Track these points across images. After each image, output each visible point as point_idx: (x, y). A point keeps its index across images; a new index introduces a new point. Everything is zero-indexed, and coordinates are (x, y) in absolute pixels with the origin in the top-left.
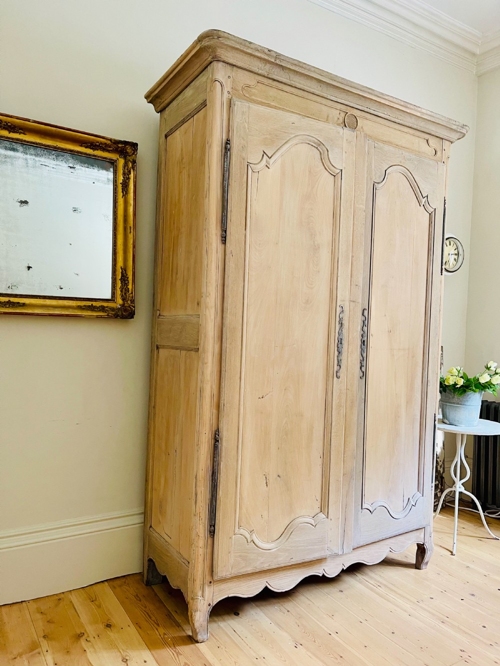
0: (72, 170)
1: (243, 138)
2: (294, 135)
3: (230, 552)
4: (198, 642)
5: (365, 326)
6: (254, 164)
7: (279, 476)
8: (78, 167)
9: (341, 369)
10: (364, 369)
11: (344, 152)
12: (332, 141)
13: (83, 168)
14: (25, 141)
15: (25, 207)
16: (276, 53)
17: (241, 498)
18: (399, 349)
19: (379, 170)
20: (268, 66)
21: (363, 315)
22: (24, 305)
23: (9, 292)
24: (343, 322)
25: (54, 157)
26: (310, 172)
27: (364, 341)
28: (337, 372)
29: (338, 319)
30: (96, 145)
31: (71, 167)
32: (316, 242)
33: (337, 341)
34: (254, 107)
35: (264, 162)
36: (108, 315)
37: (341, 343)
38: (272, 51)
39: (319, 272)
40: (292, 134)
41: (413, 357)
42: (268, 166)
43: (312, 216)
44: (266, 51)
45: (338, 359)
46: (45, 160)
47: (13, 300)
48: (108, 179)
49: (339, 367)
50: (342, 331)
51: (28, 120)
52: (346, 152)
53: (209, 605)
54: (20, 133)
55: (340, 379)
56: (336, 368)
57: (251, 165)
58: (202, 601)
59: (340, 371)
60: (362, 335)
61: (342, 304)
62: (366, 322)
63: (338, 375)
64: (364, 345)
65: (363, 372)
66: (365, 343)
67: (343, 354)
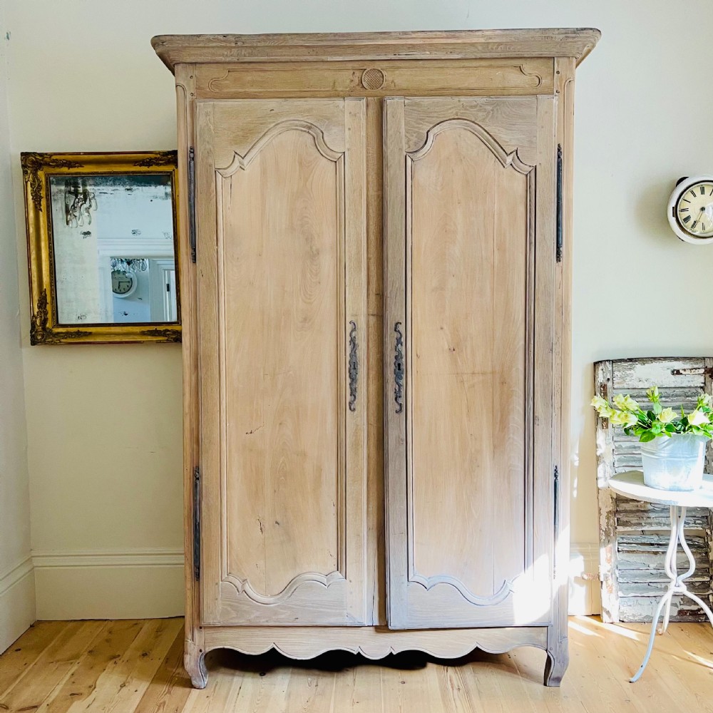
0: (129, 192)
1: (208, 142)
2: (274, 124)
3: (217, 599)
4: (195, 688)
5: (399, 345)
6: (224, 169)
7: (277, 523)
8: (134, 187)
9: (357, 400)
10: (402, 401)
11: (347, 130)
12: (328, 119)
13: (140, 188)
14: (83, 173)
15: (88, 237)
16: (234, 35)
17: (229, 543)
18: (473, 373)
19: (415, 135)
20: (235, 51)
21: (395, 330)
22: (90, 333)
23: (80, 322)
24: (356, 342)
25: (111, 182)
26: (300, 164)
27: (399, 365)
28: (350, 403)
29: (348, 339)
30: (147, 162)
31: (128, 190)
32: (314, 248)
33: (348, 366)
34: (220, 103)
35: (236, 164)
36: (167, 340)
37: (355, 368)
38: (228, 35)
39: (320, 283)
40: (270, 123)
41: (503, 383)
42: (243, 167)
43: (306, 217)
44: (222, 38)
45: (351, 388)
46: (104, 188)
47: (81, 329)
48: (166, 194)
49: (353, 397)
50: (355, 352)
51: (79, 154)
52: (349, 129)
53: (201, 651)
54: (78, 167)
55: (356, 412)
56: (349, 398)
57: (220, 171)
58: (192, 646)
59: (355, 402)
60: (396, 357)
61: (354, 319)
62: (403, 340)
63: (352, 407)
64: (399, 369)
65: (401, 405)
66: (402, 367)
67: (359, 382)
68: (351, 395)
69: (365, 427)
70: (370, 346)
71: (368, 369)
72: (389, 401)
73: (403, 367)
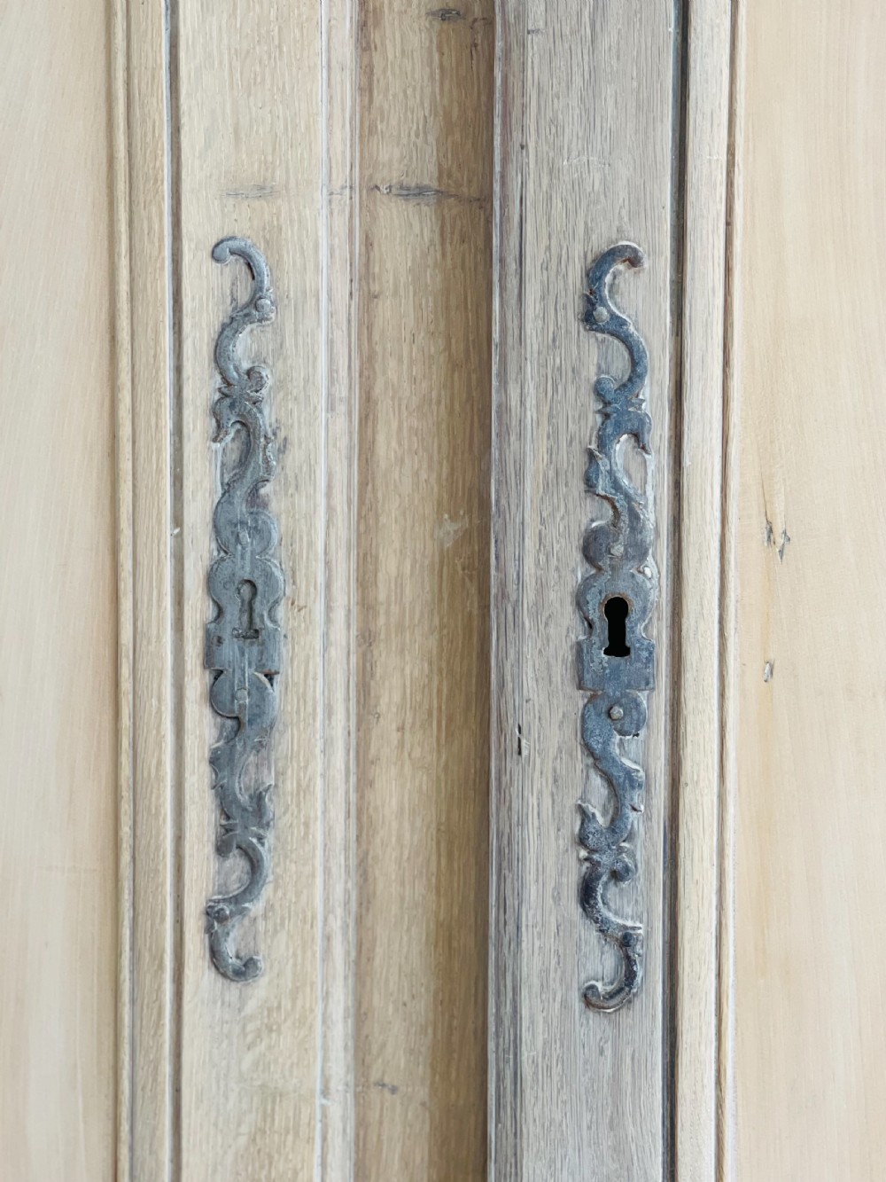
5: (622, 446)
9: (267, 892)
21: (589, 319)
24: (267, 417)
27: (617, 610)
28: (214, 916)
29: (201, 387)
33: (198, 609)
37: (252, 633)
45: (222, 793)
49: (237, 864)
50: (255, 499)
55: (260, 990)
56: (204, 873)
59: (256, 908)
60: (593, 547)
61: (243, 224)
62: (653, 397)
63: (230, 948)
64: (618, 645)
65: (626, 942)
66: (636, 630)
67: (285, 742)
68: (222, 849)
69: (339, 1109)
70: (386, 447)
71: (367, 639)
72: (529, 915)
73: (649, 629)
